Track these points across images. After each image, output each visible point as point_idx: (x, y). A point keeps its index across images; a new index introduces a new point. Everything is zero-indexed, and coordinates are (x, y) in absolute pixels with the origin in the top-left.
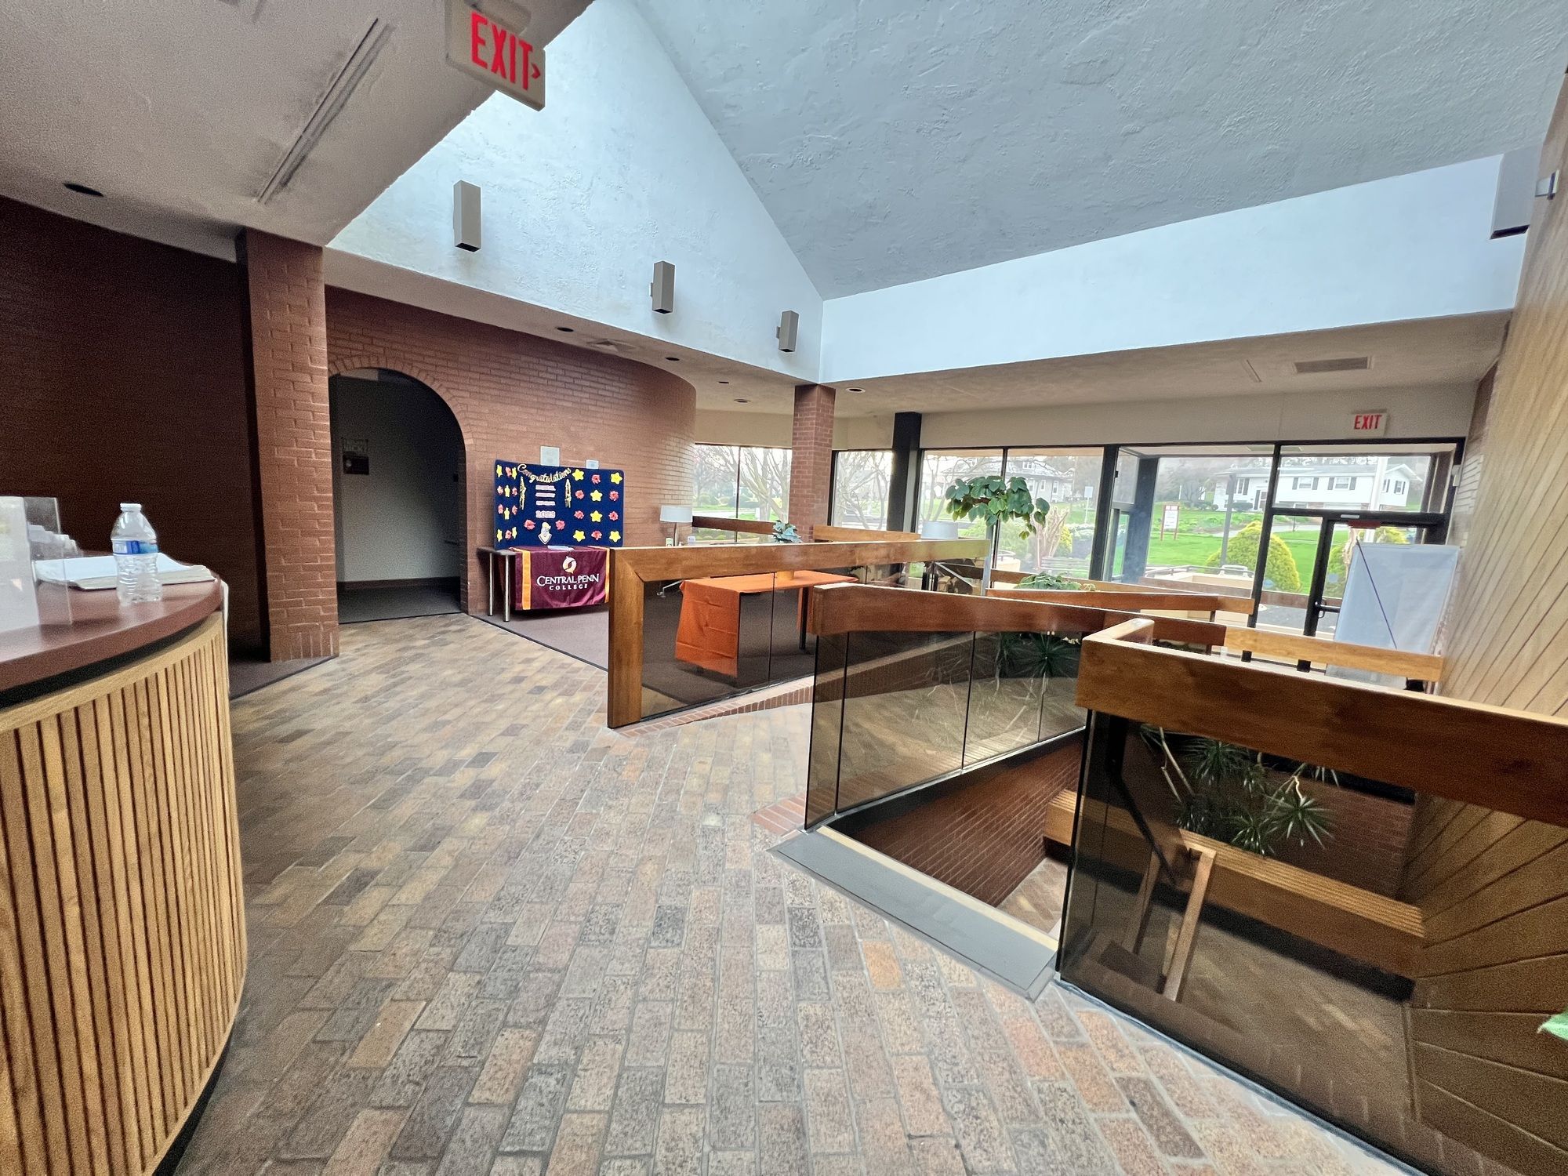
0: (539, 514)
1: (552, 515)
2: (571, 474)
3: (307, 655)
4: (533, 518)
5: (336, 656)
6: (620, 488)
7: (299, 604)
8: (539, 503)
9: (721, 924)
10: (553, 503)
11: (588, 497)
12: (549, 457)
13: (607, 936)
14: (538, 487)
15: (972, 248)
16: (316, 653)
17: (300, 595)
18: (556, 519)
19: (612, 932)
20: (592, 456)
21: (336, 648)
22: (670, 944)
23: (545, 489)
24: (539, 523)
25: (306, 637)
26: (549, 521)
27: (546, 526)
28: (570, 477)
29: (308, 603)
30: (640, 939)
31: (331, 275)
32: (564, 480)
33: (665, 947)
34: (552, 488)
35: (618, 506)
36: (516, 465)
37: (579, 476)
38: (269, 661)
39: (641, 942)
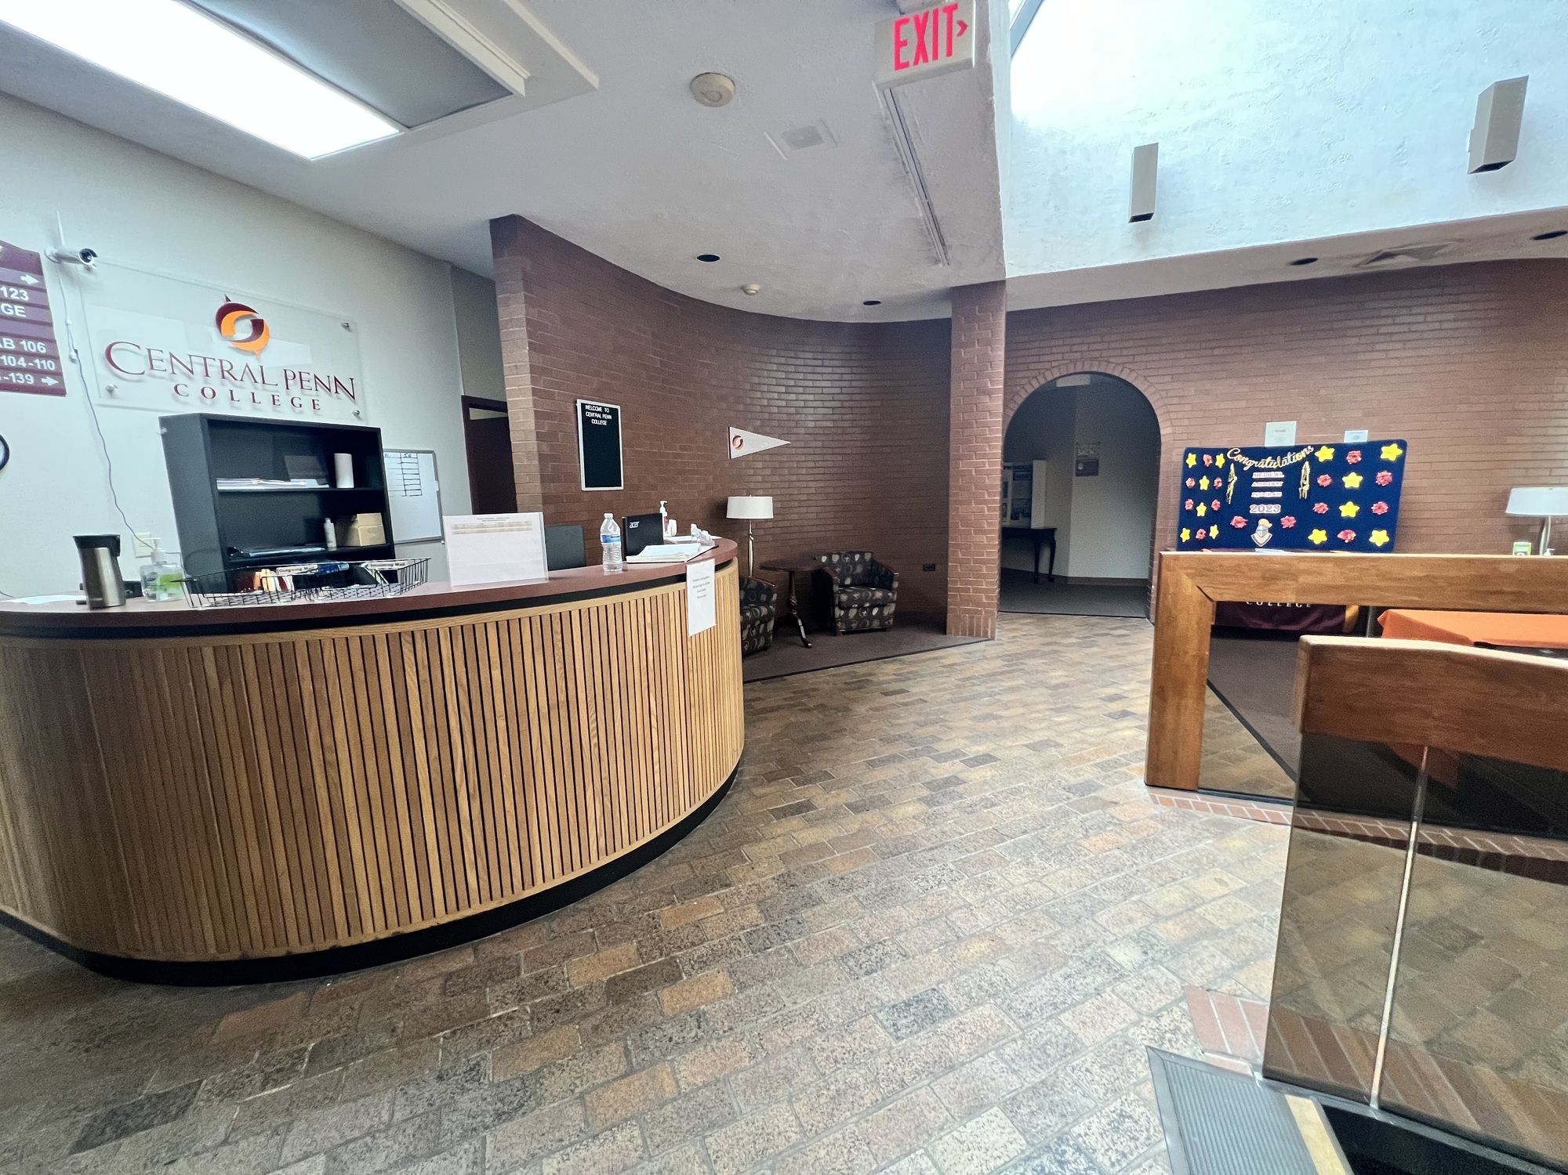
0: (1255, 509)
1: (1275, 509)
2: (1312, 454)
3: (971, 634)
4: (1246, 514)
5: (993, 638)
6: (1397, 467)
7: (968, 590)
8: (1255, 495)
9: (963, 1064)
10: (1279, 494)
11: (1338, 484)
12: (1280, 433)
13: (862, 972)
14: (1256, 475)
16: (977, 633)
17: (970, 583)
18: (1282, 515)
19: (867, 973)
20: (1357, 425)
21: (993, 632)
22: (892, 1030)
23: (1269, 478)
24: (1253, 522)
25: (972, 618)
26: (1269, 517)
27: (1264, 524)
28: (1311, 458)
29: (976, 591)
30: (877, 999)
31: (1016, 301)
32: (1301, 464)
33: (885, 1028)
34: (1280, 475)
35: (1392, 494)
36: (1225, 451)
37: (1325, 455)
38: (945, 633)
39: (876, 1003)
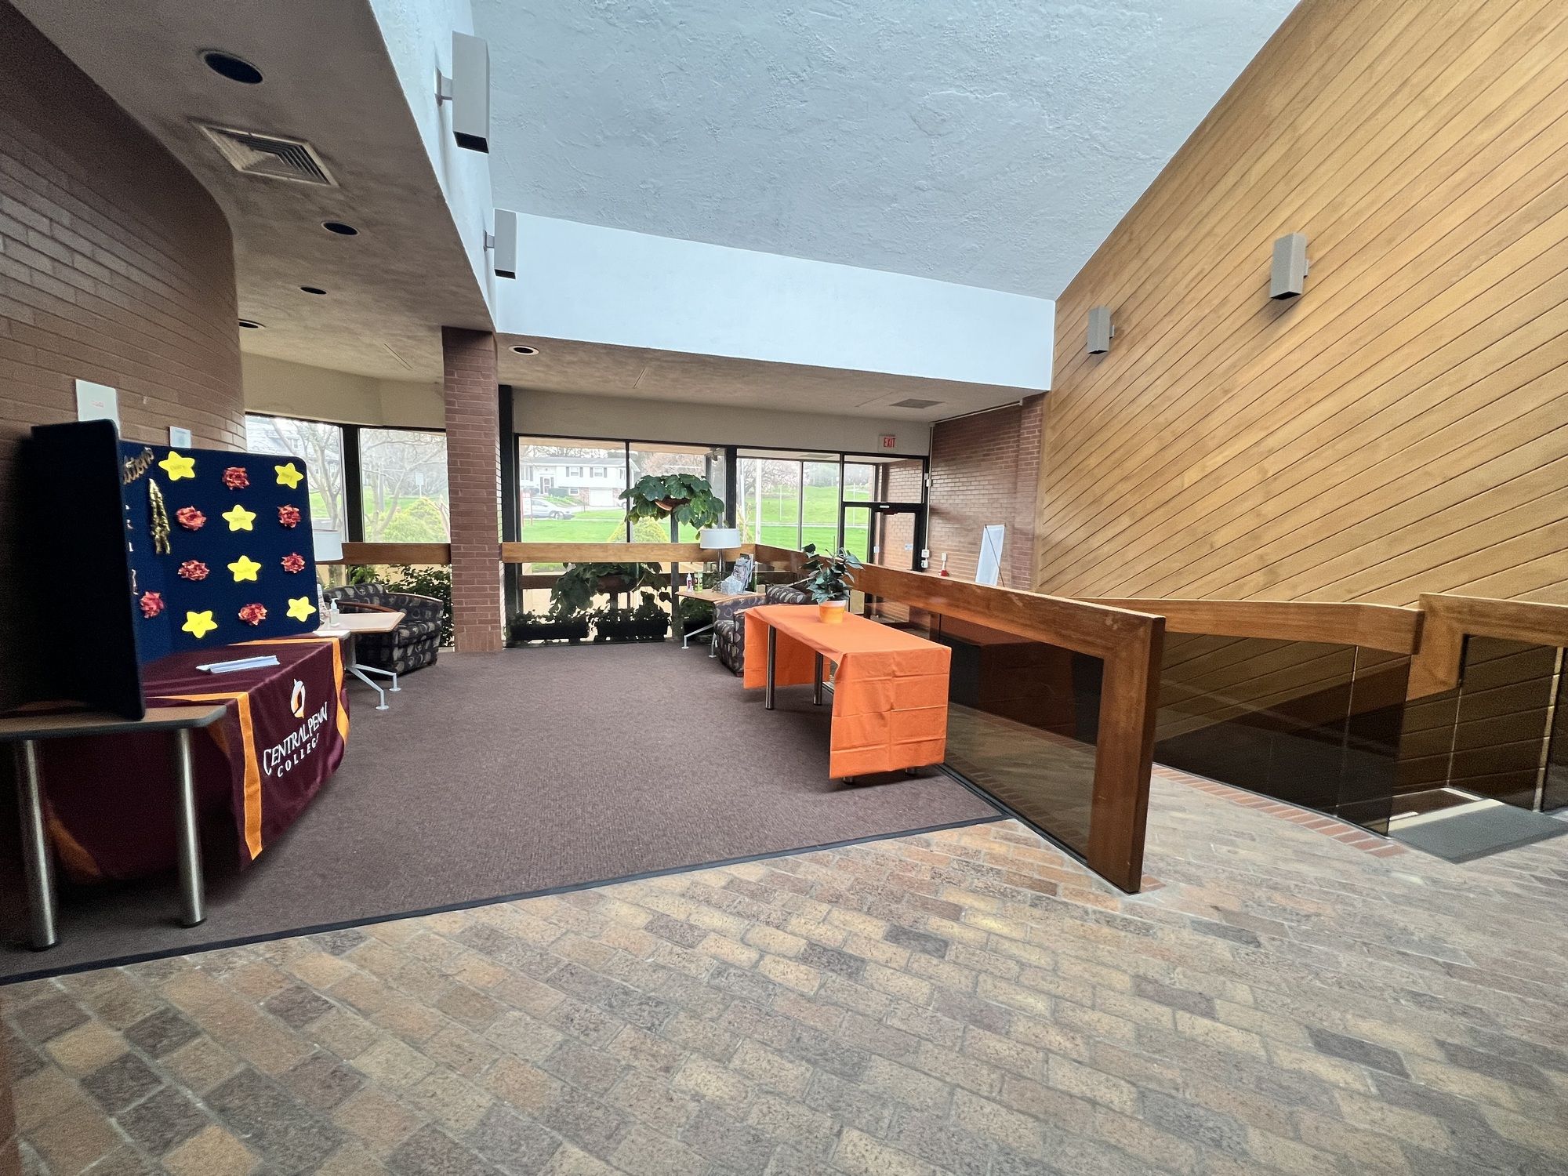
6: (298, 497)
11: (215, 523)
15: (738, 224)
28: (157, 473)
35: (299, 540)
37: (180, 468)
